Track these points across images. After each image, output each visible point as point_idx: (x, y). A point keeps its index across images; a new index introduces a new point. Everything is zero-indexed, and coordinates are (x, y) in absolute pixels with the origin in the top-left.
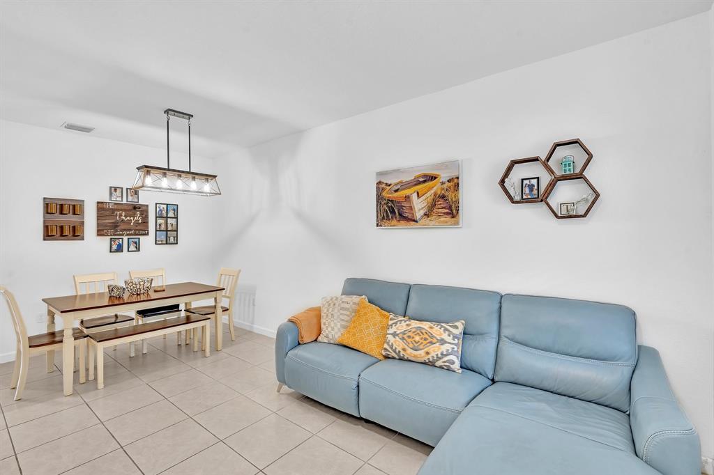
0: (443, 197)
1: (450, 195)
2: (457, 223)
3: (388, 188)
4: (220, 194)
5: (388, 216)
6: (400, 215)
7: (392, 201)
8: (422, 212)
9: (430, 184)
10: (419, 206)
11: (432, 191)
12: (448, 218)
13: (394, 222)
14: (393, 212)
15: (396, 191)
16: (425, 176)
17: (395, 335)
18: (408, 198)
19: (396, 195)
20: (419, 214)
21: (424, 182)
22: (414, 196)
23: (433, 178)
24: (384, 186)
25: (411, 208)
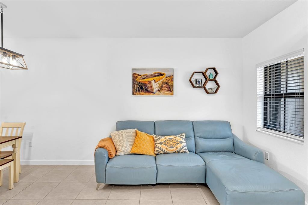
0: (167, 83)
1: (170, 83)
2: (173, 94)
3: (139, 77)
4: (27, 69)
5: (139, 90)
6: (146, 90)
7: (141, 83)
8: (157, 89)
9: (161, 77)
10: (155, 86)
11: (162, 80)
12: (169, 92)
13: (142, 93)
14: (142, 88)
15: (144, 79)
16: (158, 73)
17: (161, 143)
18: (150, 82)
19: (143, 80)
20: (155, 90)
21: (158, 76)
22: (153, 82)
23: (162, 75)
24: (137, 75)
25: (151, 87)
